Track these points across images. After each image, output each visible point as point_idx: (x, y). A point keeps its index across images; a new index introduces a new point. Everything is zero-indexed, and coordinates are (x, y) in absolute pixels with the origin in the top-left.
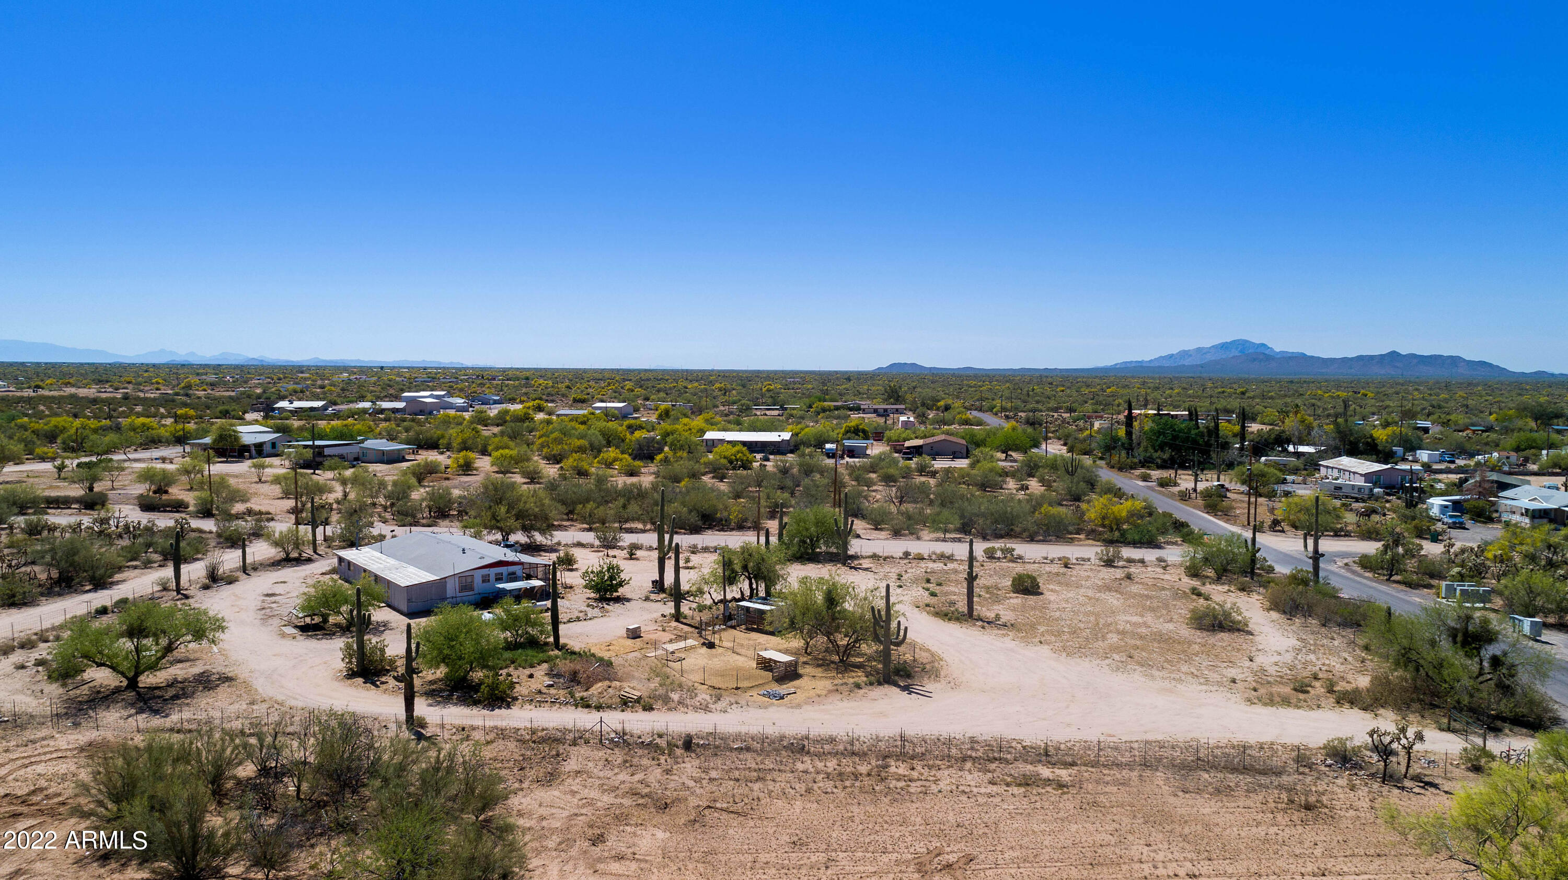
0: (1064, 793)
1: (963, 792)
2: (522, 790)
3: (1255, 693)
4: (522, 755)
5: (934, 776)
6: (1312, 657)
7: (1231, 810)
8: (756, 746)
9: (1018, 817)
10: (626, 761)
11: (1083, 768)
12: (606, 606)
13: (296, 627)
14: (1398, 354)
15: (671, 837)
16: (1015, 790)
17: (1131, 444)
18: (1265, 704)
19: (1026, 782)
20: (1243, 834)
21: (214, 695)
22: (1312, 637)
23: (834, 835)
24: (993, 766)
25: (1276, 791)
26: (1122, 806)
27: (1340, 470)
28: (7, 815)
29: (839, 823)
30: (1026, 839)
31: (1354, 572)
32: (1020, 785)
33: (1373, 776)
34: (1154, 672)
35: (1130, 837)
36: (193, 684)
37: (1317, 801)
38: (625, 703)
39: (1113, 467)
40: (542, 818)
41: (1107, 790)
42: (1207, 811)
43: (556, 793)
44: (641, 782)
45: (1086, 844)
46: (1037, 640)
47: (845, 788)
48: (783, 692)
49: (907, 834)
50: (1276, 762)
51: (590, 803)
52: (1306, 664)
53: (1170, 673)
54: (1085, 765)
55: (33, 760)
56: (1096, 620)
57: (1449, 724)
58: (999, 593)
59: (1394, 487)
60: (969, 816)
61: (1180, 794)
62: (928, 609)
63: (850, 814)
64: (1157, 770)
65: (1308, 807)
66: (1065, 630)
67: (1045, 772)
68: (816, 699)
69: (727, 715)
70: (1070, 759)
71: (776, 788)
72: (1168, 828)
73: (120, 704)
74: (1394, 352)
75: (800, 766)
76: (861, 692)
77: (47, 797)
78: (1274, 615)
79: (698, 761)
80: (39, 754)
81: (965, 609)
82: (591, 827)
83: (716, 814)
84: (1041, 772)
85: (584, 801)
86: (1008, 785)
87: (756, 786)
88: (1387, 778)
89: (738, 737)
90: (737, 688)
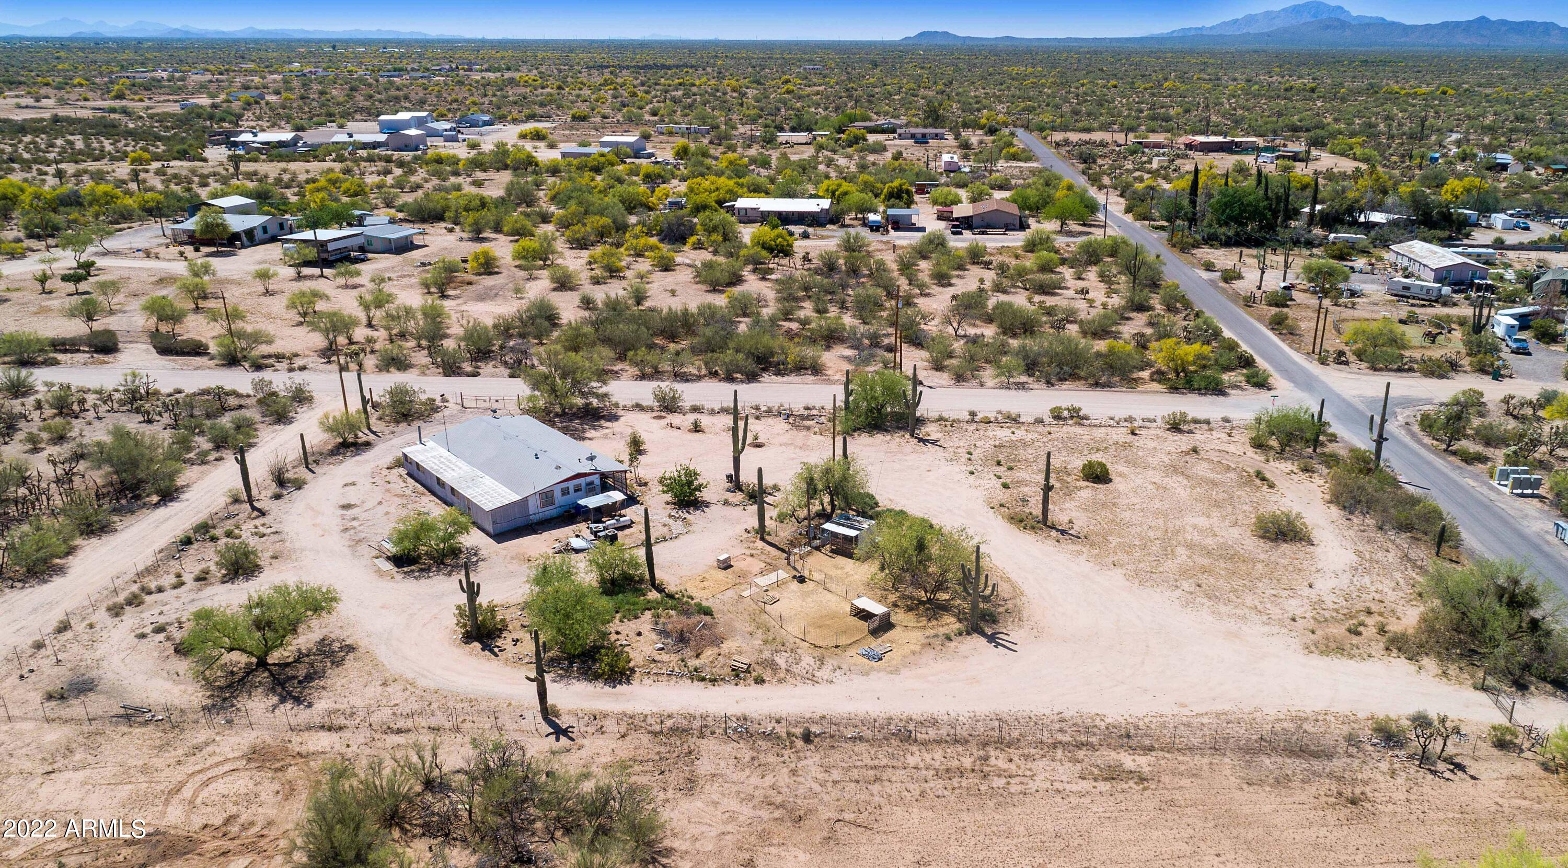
0: (1145, 789)
1: (1058, 791)
2: (668, 801)
3: (1312, 636)
4: (658, 753)
5: (1030, 770)
6: (1367, 580)
7: (1288, 807)
8: (868, 734)
9: (1107, 823)
10: (753, 759)
11: (1161, 754)
12: (686, 515)
13: (388, 558)
14: (1488, 20)
15: (812, 859)
16: (1104, 786)
17: (1194, 214)
18: (1322, 653)
19: (1113, 774)
20: (1298, 838)
21: (344, 674)
22: (1368, 547)
23: (951, 852)
24: (1081, 754)
25: (1327, 781)
26: (1195, 805)
27: (1410, 259)
28: (217, 853)
29: (953, 837)
30: (1115, 852)
31: (1413, 435)
32: (1106, 779)
33: (1411, 757)
34: (1223, 608)
35: (1203, 846)
36: (318, 657)
37: (1362, 793)
38: (738, 674)
39: (1174, 246)
40: (695, 839)
41: (1182, 783)
42: (1267, 809)
43: (699, 804)
44: (773, 787)
45: (1166, 856)
46: (1110, 560)
47: (954, 789)
48: (880, 650)
49: (1014, 848)
50: (1328, 741)
51: (733, 817)
52: (1362, 589)
53: (1236, 607)
54: (1162, 750)
55: (210, 774)
56: (1165, 525)
57: (1484, 679)
58: (1069, 479)
59: (1462, 284)
60: (1065, 822)
61: (1245, 786)
62: (1003, 509)
63: (962, 824)
64: (1225, 755)
65: (1354, 802)
66: (1137, 543)
67: (1128, 761)
68: (912, 658)
69: (832, 686)
70: (1147, 742)
71: (893, 790)
72: (1235, 833)
73: (260, 690)
74: (1483, 17)
75: (912, 761)
76: (952, 644)
77: (244, 827)
78: (1334, 511)
79: (818, 756)
80: (211, 767)
81: (1037, 511)
82: (740, 849)
83: (846, 829)
84: (1123, 761)
85: (727, 815)
86: (1096, 780)
87: (876, 788)
88: (1424, 759)
89: (850, 722)
90: (837, 647)
